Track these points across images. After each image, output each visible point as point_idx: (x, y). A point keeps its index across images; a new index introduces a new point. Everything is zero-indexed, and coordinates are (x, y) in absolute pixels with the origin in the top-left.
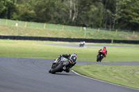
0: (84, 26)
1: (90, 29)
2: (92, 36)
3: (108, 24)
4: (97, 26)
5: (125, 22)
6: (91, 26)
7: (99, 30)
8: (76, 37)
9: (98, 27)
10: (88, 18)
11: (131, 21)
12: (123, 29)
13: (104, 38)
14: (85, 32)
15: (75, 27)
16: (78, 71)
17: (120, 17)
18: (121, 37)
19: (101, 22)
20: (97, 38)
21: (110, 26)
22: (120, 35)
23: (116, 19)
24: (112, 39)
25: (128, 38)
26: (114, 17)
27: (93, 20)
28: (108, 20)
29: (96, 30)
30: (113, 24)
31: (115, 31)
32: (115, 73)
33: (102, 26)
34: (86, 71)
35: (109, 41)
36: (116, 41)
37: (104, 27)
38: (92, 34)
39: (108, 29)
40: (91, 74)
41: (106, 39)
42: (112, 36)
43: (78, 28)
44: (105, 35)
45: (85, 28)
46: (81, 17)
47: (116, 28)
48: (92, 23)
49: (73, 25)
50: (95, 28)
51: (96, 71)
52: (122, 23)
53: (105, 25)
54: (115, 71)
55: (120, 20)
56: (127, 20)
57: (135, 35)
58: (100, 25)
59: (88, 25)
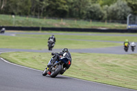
0: (13, 14)
1: (18, 17)
3: (37, 11)
4: (26, 14)
5: (53, 10)
6: (20, 14)
7: (27, 18)
8: (5, 25)
10: (16, 6)
11: (59, 8)
12: (51, 16)
13: (32, 26)
14: (14, 20)
16: (7, 58)
17: (48, 4)
18: (49, 25)
19: (29, 10)
20: (26, 26)
21: (38, 14)
22: (48, 22)
23: (43, 7)
24: (41, 26)
25: (56, 26)
26: (42, 4)
27: (21, 8)
28: (37, 8)
30: (41, 12)
32: (44, 60)
33: (30, 14)
34: (15, 59)
35: (37, 29)
36: (44, 29)
37: (32, 15)
38: (21, 22)
39: (36, 16)
40: (20, 62)
42: (40, 24)
43: (7, 16)
44: (34, 23)
45: (13, 16)
46: (10, 5)
47: (44, 16)
48: (20, 11)
49: (2, 13)
50: (23, 16)
51: (25, 59)
52: (50, 11)
53: (33, 13)
54: (43, 58)
55: (48, 8)
56: (54, 8)
57: (63, 23)
58: (28, 13)
59: (16, 13)
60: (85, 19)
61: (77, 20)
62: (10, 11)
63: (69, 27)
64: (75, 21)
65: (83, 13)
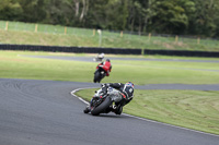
0: (98, 27)
1: (107, 33)
2: (111, 43)
3: (136, 24)
4: (118, 27)
5: (164, 21)
6: (110, 28)
7: (121, 34)
8: (86, 46)
9: (120, 29)
10: (104, 15)
11: (172, 20)
12: (158, 32)
13: (130, 47)
14: (100, 37)
15: (84, 30)
17: (155, 14)
18: (156, 45)
19: (125, 21)
20: (119, 47)
21: (140, 28)
22: (155, 42)
23: (148, 17)
24: (143, 48)
25: (168, 47)
26: (146, 13)
27: (112, 18)
28: (137, 19)
29: (117, 34)
30: (143, 25)
31: (147, 35)
32: (148, 102)
33: (127, 27)
35: (137, 52)
36: (148, 52)
37: (129, 30)
38: (111, 40)
39: (136, 32)
41: (134, 48)
42: (142, 44)
43: (89, 30)
44: (132, 43)
45: (99, 31)
46: (94, 13)
47: (148, 31)
48: (111, 23)
49: (81, 27)
50: (115, 31)
52: (157, 23)
53: (131, 26)
54: (147, 98)
55: (154, 19)
56: (165, 19)
57: (179, 43)
58: (123, 26)
59: (104, 26)
60: (214, 38)
61: (201, 38)
62: (95, 23)
63: (188, 49)
64: (199, 40)
65: (211, 28)
